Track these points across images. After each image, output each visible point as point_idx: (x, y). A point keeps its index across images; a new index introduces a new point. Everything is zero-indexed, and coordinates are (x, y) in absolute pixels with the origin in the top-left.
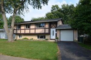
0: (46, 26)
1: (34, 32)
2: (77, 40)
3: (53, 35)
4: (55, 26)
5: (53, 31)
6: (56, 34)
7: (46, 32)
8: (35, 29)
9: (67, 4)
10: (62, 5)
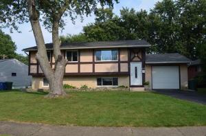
0: (121, 56)
1: (92, 71)
2: (187, 85)
3: (136, 77)
4: (141, 57)
5: (136, 68)
6: (143, 75)
7: (121, 71)
8: (94, 63)
9: (132, 10)
10: (122, 9)
